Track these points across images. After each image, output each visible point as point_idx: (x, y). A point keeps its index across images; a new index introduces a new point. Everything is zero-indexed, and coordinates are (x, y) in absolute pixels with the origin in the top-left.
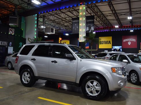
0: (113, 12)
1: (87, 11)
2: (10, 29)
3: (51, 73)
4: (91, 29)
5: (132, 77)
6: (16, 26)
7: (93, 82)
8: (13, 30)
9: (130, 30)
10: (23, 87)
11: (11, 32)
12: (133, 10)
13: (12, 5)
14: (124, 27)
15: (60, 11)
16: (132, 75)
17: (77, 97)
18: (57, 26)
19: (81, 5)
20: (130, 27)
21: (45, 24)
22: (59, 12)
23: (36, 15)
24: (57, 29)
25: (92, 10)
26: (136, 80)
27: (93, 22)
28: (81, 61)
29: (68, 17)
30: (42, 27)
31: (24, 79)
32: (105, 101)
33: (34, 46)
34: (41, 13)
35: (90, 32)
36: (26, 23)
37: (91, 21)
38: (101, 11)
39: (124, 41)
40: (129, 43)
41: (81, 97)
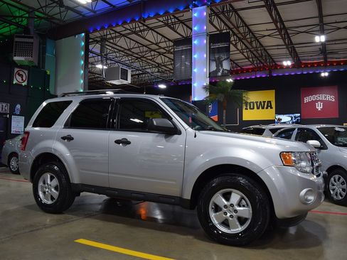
0: (276, 26)
1: (211, 22)
2: (16, 70)
3: (113, 173)
4: (222, 66)
5: (333, 185)
6: (31, 62)
7: (230, 193)
8: (25, 73)
9: (320, 73)
10: (41, 213)
11: (20, 79)
12: (326, 20)
13: (22, 10)
14: (306, 65)
15: (144, 25)
16: (332, 179)
17: (185, 237)
18: (137, 64)
19: (195, 6)
20: (319, 64)
21: (107, 59)
22: (142, 28)
23: (83, 34)
24: (137, 72)
25: (224, 22)
26: (344, 194)
27: (228, 49)
28: (195, 136)
29: (163, 40)
30: (99, 66)
31: (44, 193)
32: (264, 248)
33: (71, 101)
34: (95, 30)
35: (220, 74)
36: (56, 56)
37: (221, 45)
38: (248, 24)
39: (307, 100)
40: (319, 107)
41: (198, 237)
